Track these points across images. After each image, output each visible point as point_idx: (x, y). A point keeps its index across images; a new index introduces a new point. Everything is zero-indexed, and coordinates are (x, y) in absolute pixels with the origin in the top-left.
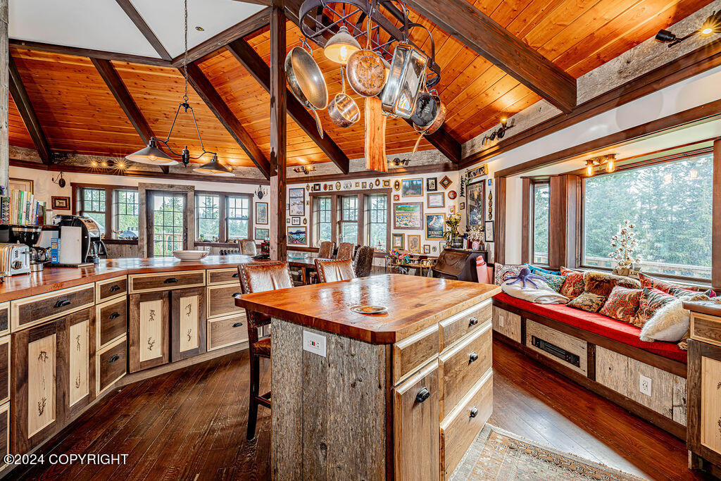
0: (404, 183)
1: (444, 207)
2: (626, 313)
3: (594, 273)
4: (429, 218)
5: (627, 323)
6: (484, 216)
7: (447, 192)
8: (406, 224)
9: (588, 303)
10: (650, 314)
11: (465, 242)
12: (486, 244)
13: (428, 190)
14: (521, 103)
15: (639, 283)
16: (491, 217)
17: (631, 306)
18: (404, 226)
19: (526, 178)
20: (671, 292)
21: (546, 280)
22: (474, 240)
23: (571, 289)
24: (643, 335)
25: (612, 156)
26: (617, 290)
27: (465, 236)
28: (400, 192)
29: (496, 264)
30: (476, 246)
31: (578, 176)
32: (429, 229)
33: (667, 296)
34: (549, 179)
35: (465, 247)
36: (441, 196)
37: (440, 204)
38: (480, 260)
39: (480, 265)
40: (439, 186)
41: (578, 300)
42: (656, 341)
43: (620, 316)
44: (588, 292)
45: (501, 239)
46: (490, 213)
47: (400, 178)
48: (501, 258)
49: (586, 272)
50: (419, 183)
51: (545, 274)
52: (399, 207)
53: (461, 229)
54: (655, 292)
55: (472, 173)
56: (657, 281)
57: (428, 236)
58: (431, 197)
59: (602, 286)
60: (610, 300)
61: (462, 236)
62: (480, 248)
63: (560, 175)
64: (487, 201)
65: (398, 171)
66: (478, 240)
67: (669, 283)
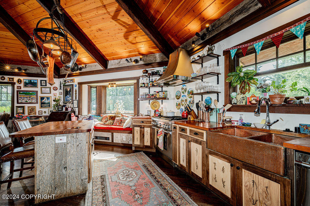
0: (24, 81)
1: (51, 93)
2: (119, 123)
3: (110, 115)
4: (42, 98)
5: (120, 126)
6: (72, 98)
7: (52, 87)
8: (26, 101)
9: (110, 123)
10: (124, 122)
11: (64, 108)
12: (74, 108)
13: (41, 85)
14: (89, 62)
15: (121, 116)
16: (76, 99)
17: (120, 122)
18: (25, 102)
19: (89, 85)
20: (127, 117)
21: (97, 119)
22: (68, 107)
23: (104, 120)
24: (124, 127)
25: (115, 83)
26: (117, 118)
27: (64, 106)
28: (22, 85)
29: (79, 116)
30: (70, 110)
31: (105, 87)
32: (42, 103)
33: (127, 118)
34: (97, 87)
35: (64, 110)
36: (49, 89)
37: (49, 92)
38: (73, 115)
39: (73, 116)
40: (47, 84)
41: (107, 123)
42: (126, 128)
43: (118, 125)
44: (109, 120)
45: (81, 107)
46: (76, 97)
47: (22, 78)
48: (81, 113)
49: (108, 115)
50: (35, 81)
51: (96, 117)
52: (21, 92)
53: (61, 103)
54: (125, 117)
55: (67, 81)
56: (125, 115)
57: (41, 107)
58: (43, 89)
59: (113, 118)
60: (115, 121)
61: (62, 106)
62: (72, 110)
63: (100, 86)
64: (74, 92)
65: (20, 74)
66: (71, 107)
67: (127, 115)
